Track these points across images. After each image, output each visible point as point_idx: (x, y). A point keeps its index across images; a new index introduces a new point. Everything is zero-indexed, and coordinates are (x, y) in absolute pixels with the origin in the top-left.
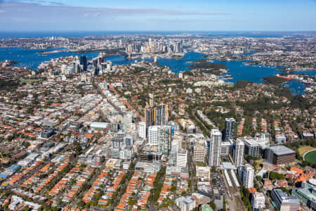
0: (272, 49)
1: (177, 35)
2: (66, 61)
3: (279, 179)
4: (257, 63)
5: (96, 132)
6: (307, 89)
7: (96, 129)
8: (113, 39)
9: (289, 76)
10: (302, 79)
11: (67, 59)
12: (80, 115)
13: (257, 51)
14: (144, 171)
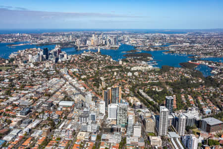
0: (181, 42)
1: (111, 32)
2: (31, 52)
3: (215, 144)
4: (173, 52)
5: (64, 109)
6: (213, 71)
7: (64, 107)
8: (64, 35)
9: (198, 62)
10: (207, 64)
11: (31, 51)
12: (50, 95)
13: (171, 43)
14: (109, 142)
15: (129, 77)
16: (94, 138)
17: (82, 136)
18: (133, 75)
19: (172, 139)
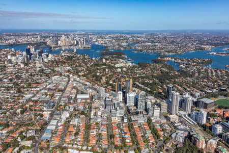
0: (144, 42)
2: (5, 53)
4: (141, 51)
5: (84, 101)
7: (82, 99)
9: (165, 58)
10: (173, 60)
11: (5, 51)
14: (139, 122)
15: (120, 72)
16: (126, 120)
17: (116, 119)
18: (122, 70)
19: (183, 116)
